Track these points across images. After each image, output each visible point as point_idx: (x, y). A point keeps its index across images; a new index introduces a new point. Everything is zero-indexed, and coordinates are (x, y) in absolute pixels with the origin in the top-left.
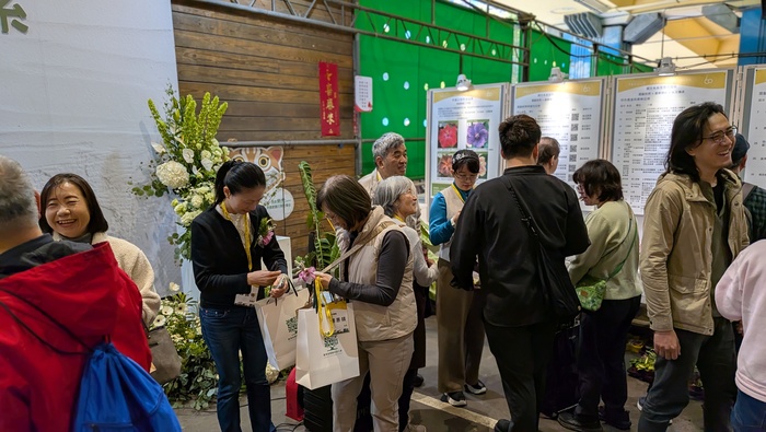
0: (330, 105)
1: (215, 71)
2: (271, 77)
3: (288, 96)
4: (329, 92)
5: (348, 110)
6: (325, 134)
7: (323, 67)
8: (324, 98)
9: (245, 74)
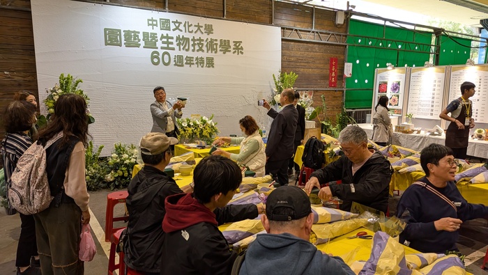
0: (333, 74)
1: (292, 63)
2: (312, 65)
3: (317, 71)
4: (333, 69)
5: (341, 76)
6: (330, 86)
7: (332, 60)
8: (331, 72)
9: (302, 64)
